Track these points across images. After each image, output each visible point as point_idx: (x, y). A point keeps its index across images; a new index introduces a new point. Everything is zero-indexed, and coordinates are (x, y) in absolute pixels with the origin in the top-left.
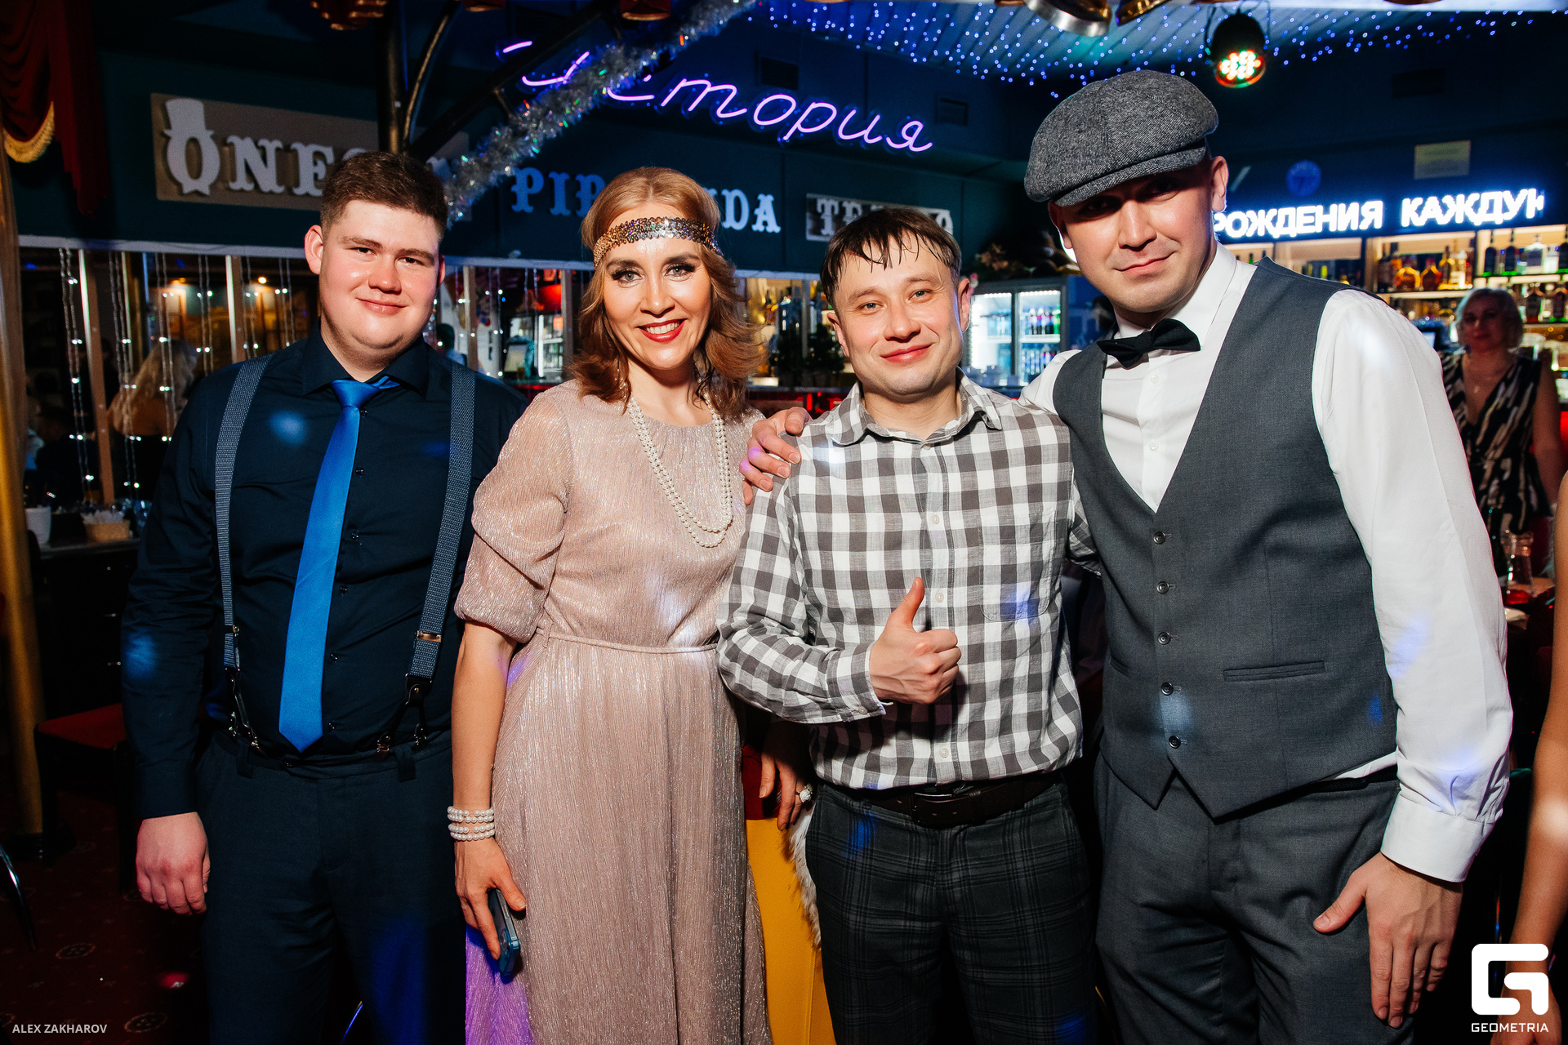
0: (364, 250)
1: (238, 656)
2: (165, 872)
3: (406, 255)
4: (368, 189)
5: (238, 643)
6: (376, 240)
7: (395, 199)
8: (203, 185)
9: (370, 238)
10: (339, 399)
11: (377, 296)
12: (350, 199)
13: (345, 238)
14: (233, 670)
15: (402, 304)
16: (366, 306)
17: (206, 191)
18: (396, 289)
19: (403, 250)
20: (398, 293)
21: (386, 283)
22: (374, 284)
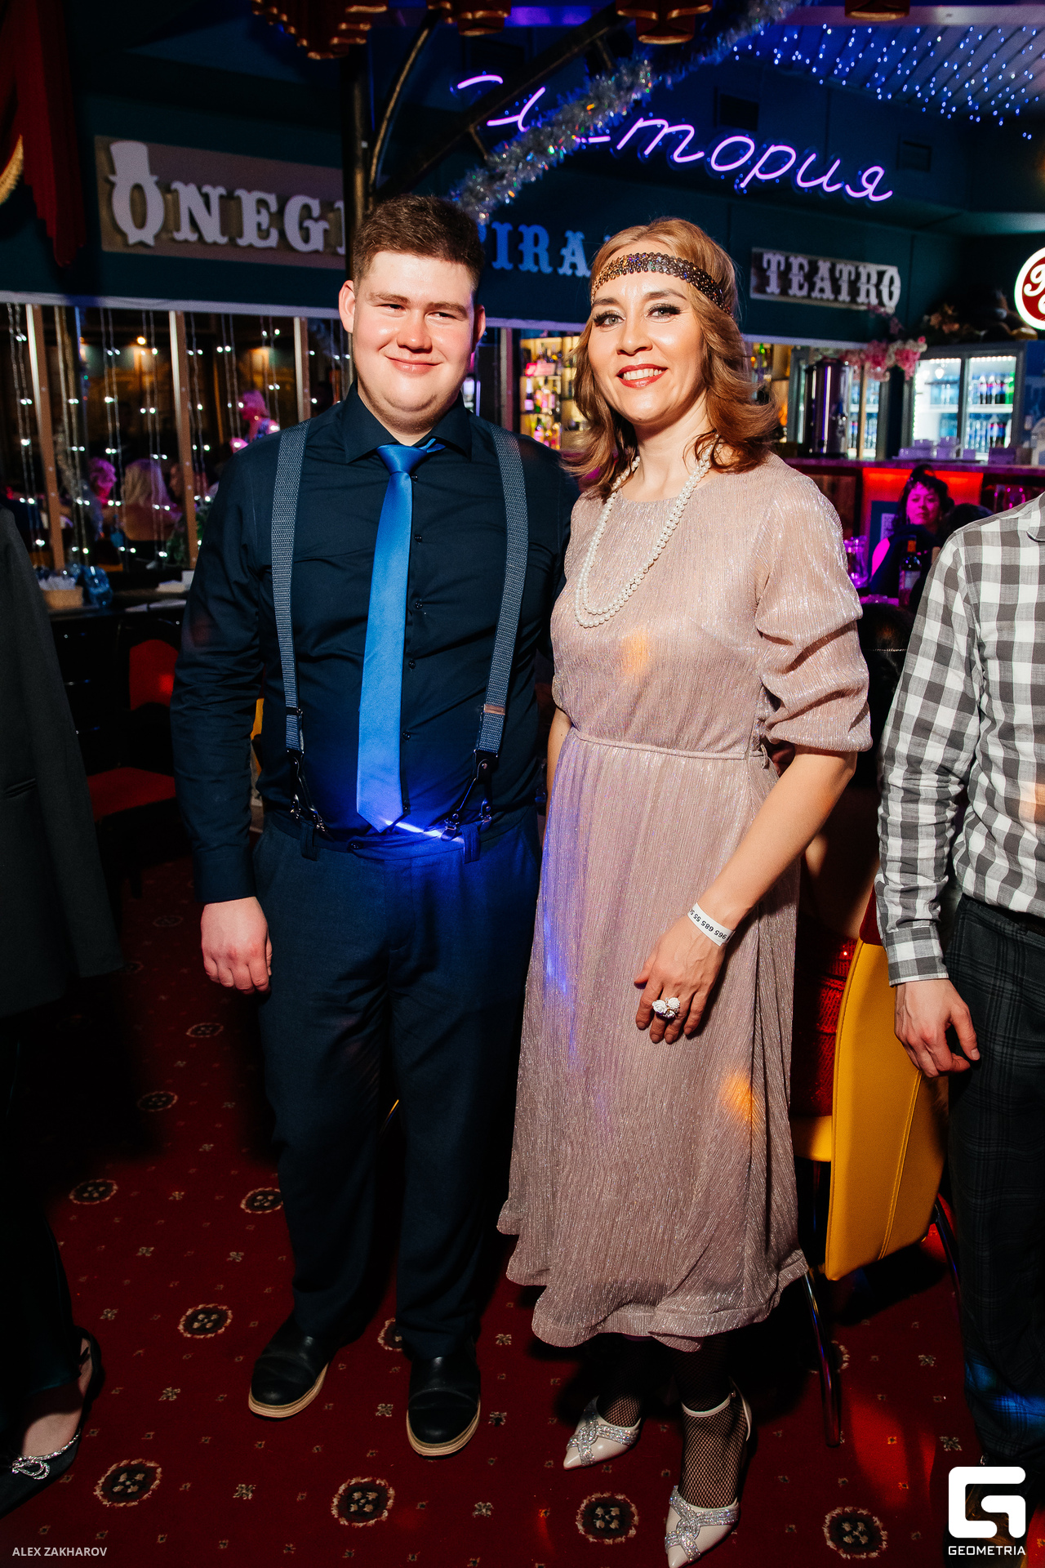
0: (395, 307)
1: (302, 738)
2: (231, 958)
3: (434, 309)
4: (393, 238)
5: (302, 725)
6: (403, 294)
7: (422, 248)
8: (147, 235)
9: (397, 294)
10: (386, 465)
11: (406, 355)
12: (376, 251)
13: (372, 295)
14: (295, 753)
15: (434, 361)
16: (396, 366)
17: (150, 241)
18: (426, 346)
19: (431, 304)
20: (429, 351)
21: (414, 342)
22: (402, 343)
